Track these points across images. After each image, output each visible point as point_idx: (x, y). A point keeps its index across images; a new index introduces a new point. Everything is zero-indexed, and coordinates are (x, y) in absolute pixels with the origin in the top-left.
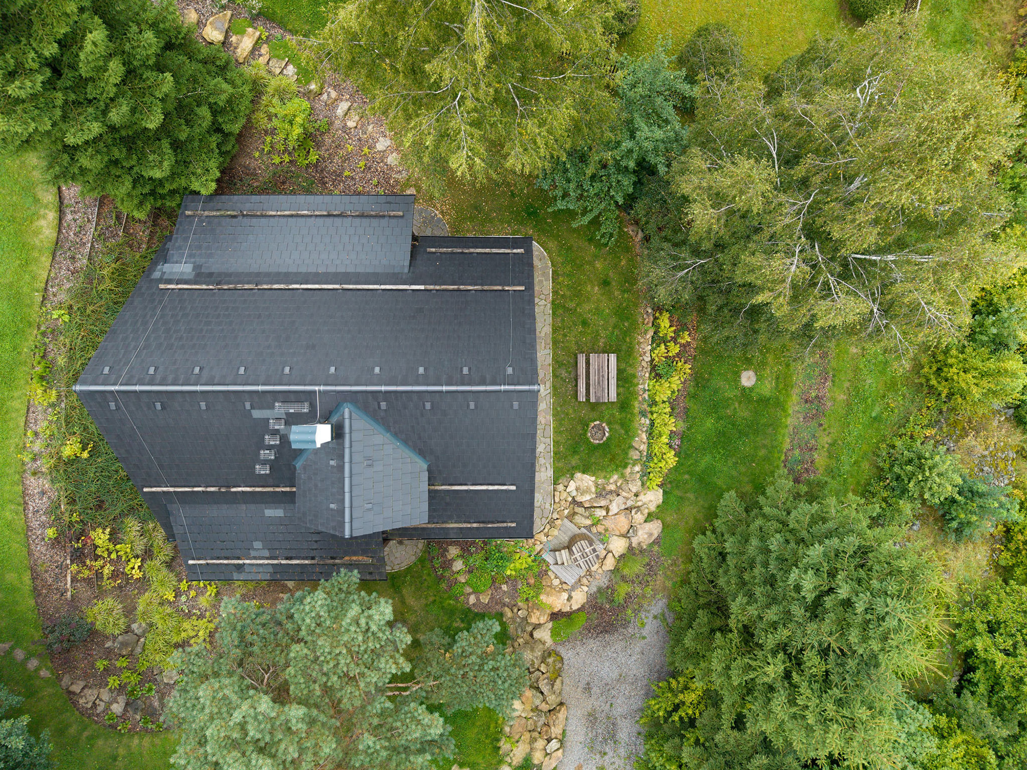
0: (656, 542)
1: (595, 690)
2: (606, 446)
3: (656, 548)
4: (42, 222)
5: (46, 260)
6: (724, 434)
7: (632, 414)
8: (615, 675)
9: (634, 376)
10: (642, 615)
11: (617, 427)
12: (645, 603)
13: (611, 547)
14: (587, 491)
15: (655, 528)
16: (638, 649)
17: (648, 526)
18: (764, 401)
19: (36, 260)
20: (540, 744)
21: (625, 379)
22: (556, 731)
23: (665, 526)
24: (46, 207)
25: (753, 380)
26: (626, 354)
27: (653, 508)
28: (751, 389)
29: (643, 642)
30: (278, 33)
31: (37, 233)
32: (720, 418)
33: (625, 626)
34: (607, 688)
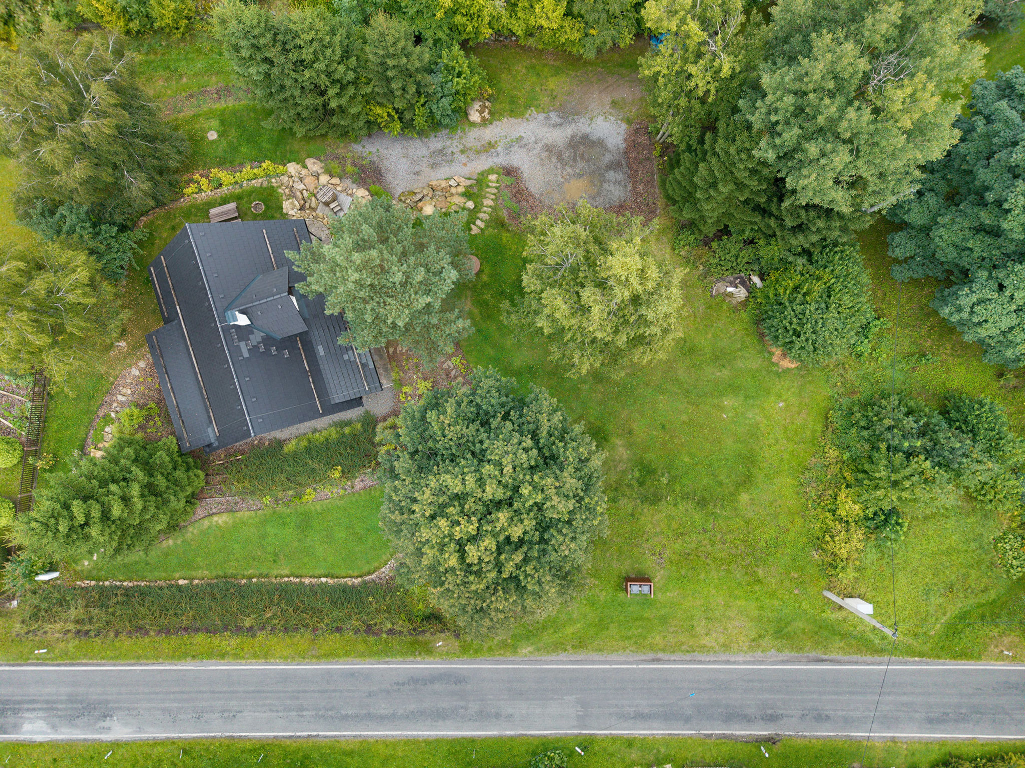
0: (318, 159)
1: (417, 169)
2: (264, 201)
3: (322, 158)
4: (220, 522)
5: (239, 514)
6: (247, 140)
7: (243, 192)
8: (405, 160)
9: (221, 198)
10: (364, 155)
11: (252, 198)
12: (356, 155)
13: (325, 183)
14: (292, 203)
15: (310, 162)
16: (386, 151)
17: (309, 166)
18: (222, 123)
19: (240, 519)
20: (453, 190)
21: (224, 201)
22: (444, 184)
23: (309, 156)
24: (211, 522)
25: (212, 132)
26: (211, 204)
27: (298, 167)
28: (218, 132)
29: (380, 150)
30: (89, 441)
31: (226, 523)
32: (240, 145)
33: (374, 163)
34: (414, 162)
